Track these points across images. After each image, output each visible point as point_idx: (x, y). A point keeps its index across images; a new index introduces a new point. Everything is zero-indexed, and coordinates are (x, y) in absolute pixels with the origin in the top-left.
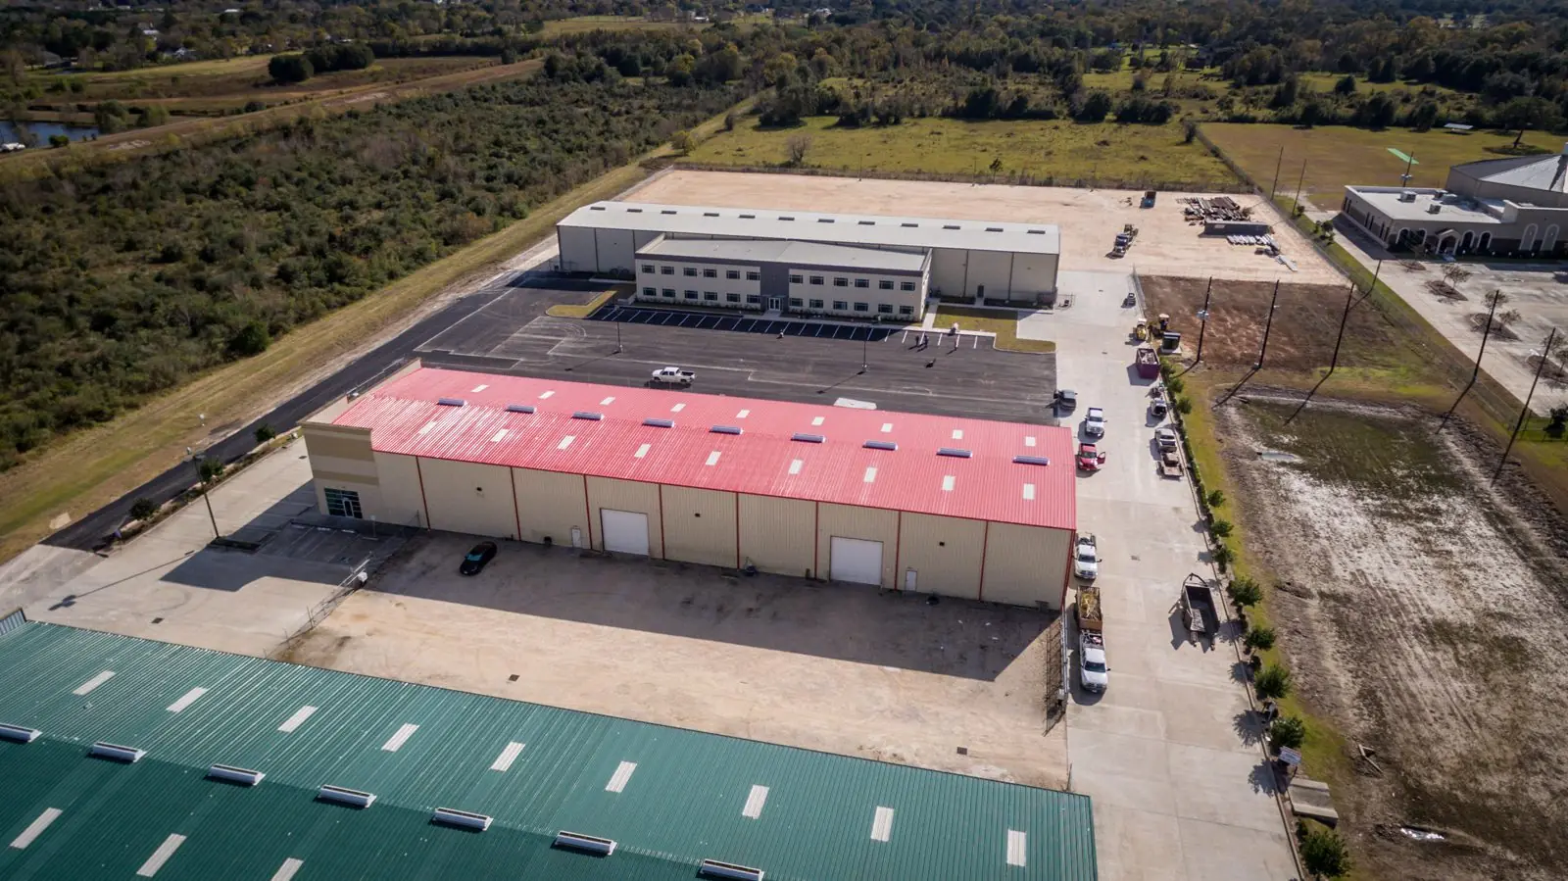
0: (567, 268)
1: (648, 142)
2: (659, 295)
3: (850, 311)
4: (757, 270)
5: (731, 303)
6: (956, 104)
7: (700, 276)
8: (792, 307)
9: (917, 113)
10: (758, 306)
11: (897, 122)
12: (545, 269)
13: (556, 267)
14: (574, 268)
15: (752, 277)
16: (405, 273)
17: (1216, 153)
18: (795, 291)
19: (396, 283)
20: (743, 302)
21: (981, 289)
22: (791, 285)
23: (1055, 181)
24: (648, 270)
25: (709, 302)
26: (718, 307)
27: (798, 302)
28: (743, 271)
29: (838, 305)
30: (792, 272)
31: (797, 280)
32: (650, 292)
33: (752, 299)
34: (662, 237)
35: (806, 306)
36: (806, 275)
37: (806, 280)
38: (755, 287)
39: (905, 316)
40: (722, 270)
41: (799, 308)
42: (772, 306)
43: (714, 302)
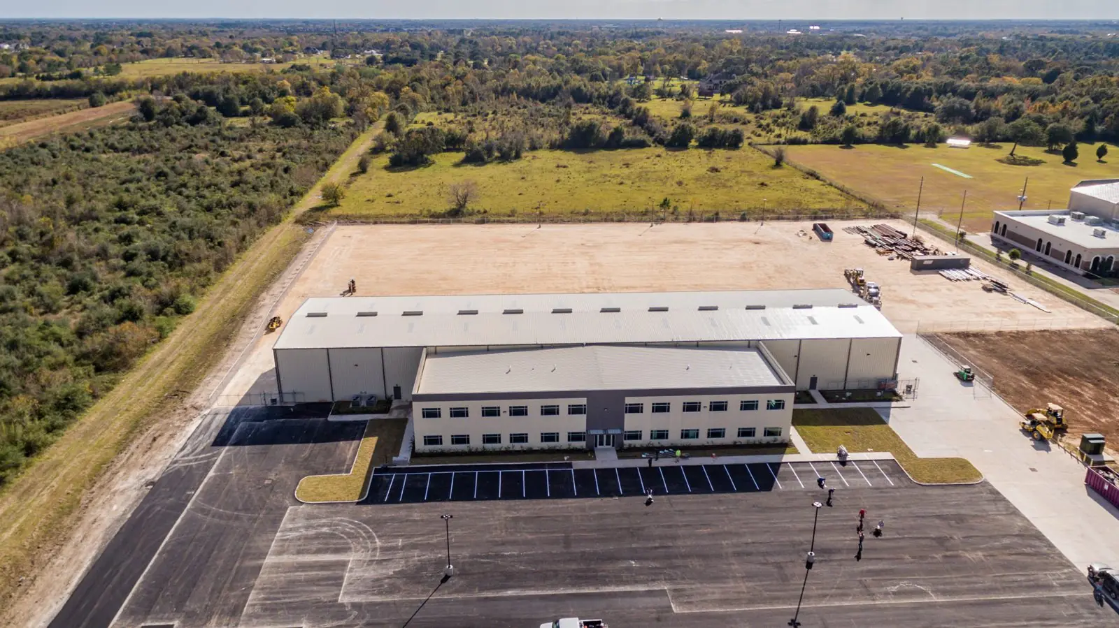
0: (289, 401)
2: (447, 445)
3: (703, 439)
4: (583, 401)
5: (546, 445)
6: (562, 137)
7: (505, 415)
8: (627, 442)
10: (583, 444)
12: (257, 404)
13: (274, 401)
14: (300, 399)
15: (575, 410)
16: (49, 437)
17: (813, 175)
18: (631, 422)
19: (37, 461)
20: (563, 442)
21: (814, 381)
22: (628, 416)
23: (721, 215)
24: (431, 413)
25: (518, 446)
26: (530, 452)
27: (636, 435)
28: (563, 404)
29: (685, 434)
30: (629, 400)
31: (636, 409)
32: (433, 441)
33: (574, 437)
34: (424, 355)
35: (646, 440)
36: (647, 402)
37: (648, 408)
38: (579, 423)
39: (770, 439)
40: (534, 405)
41: (637, 443)
42: (601, 444)
43: (525, 445)
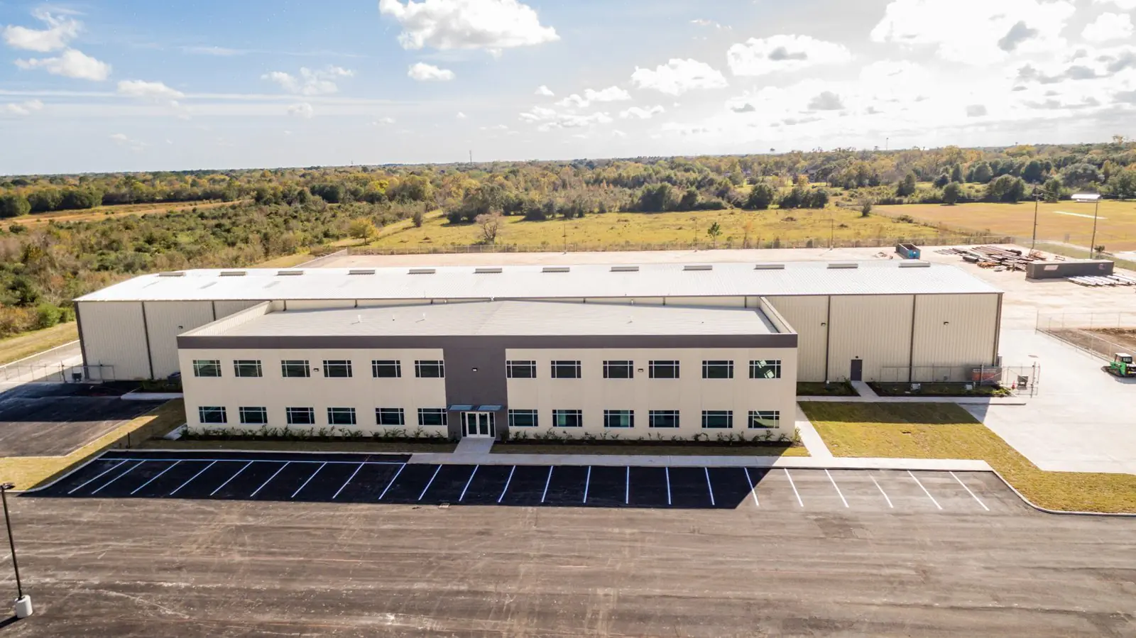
0: (96, 376)
1: (326, 235)
2: (234, 423)
3: (641, 429)
4: (437, 355)
5: (383, 429)
7: (317, 376)
8: (513, 429)
9: (596, 210)
10: (442, 430)
11: (581, 215)
12: (57, 381)
13: (76, 376)
14: (110, 376)
15: (427, 370)
18: (518, 394)
20: (411, 425)
21: (857, 365)
22: (513, 384)
24: (210, 370)
25: (339, 430)
26: (357, 438)
27: (527, 418)
28: (407, 358)
29: (613, 419)
30: (513, 355)
31: (524, 370)
32: (214, 415)
33: (429, 417)
34: (265, 307)
35: (544, 425)
36: (543, 359)
37: (544, 369)
38: (434, 393)
39: (760, 432)
40: (361, 360)
41: (530, 431)
42: (473, 431)
43: (349, 428)
